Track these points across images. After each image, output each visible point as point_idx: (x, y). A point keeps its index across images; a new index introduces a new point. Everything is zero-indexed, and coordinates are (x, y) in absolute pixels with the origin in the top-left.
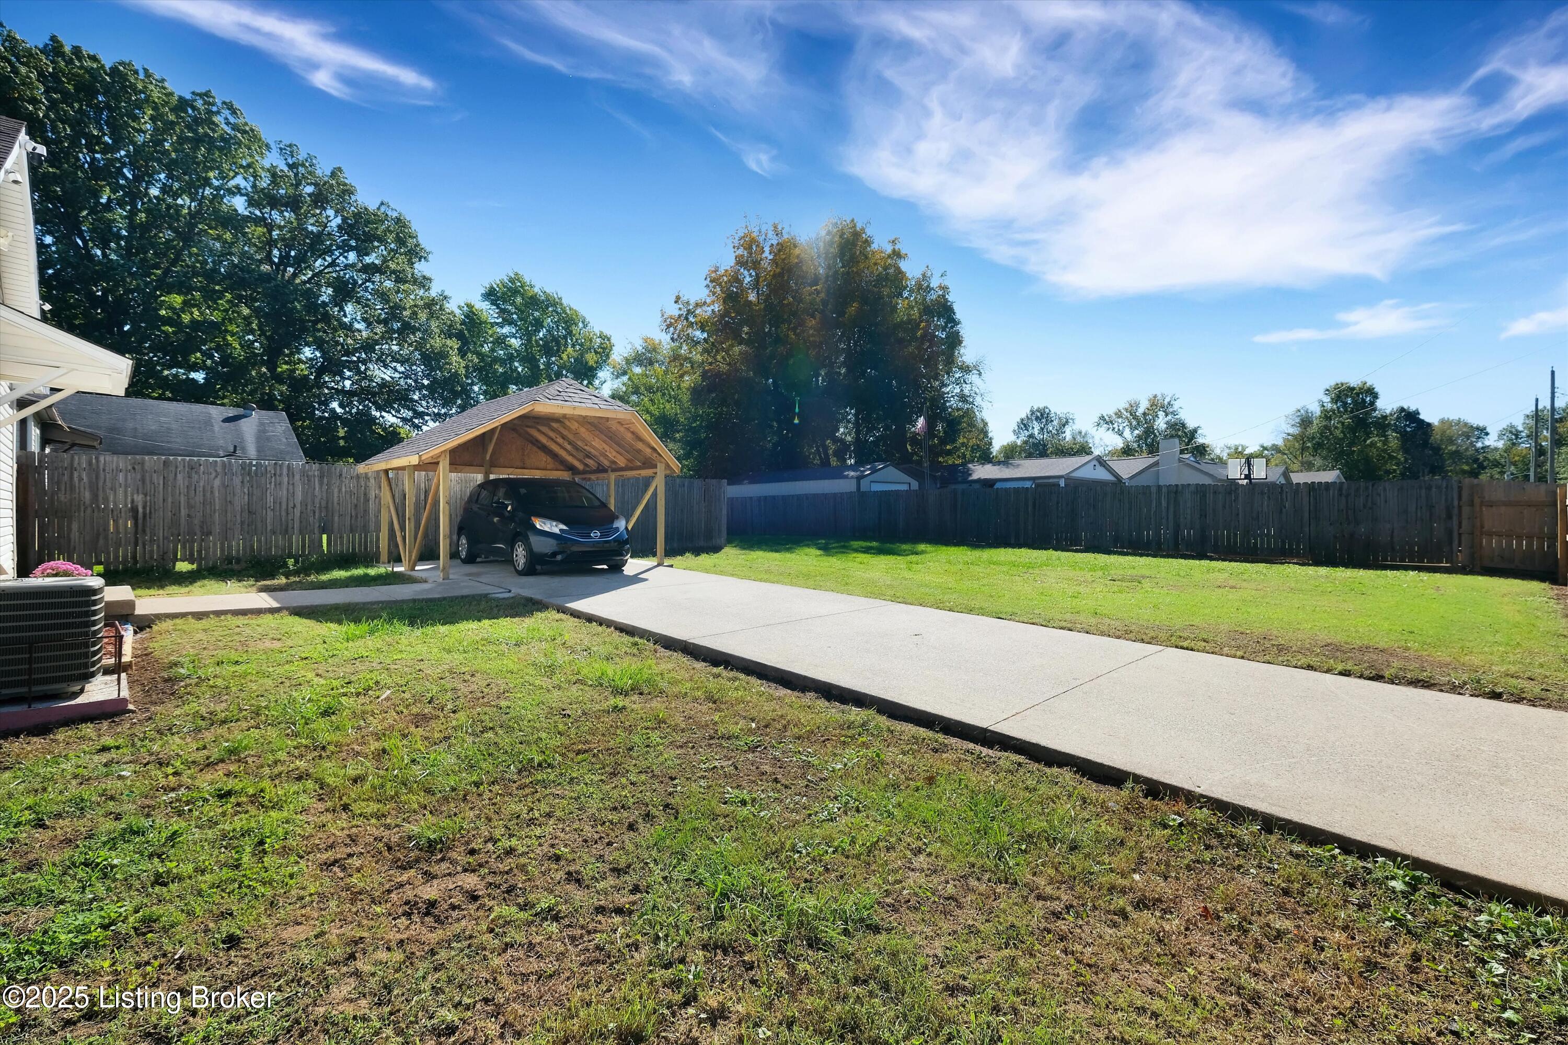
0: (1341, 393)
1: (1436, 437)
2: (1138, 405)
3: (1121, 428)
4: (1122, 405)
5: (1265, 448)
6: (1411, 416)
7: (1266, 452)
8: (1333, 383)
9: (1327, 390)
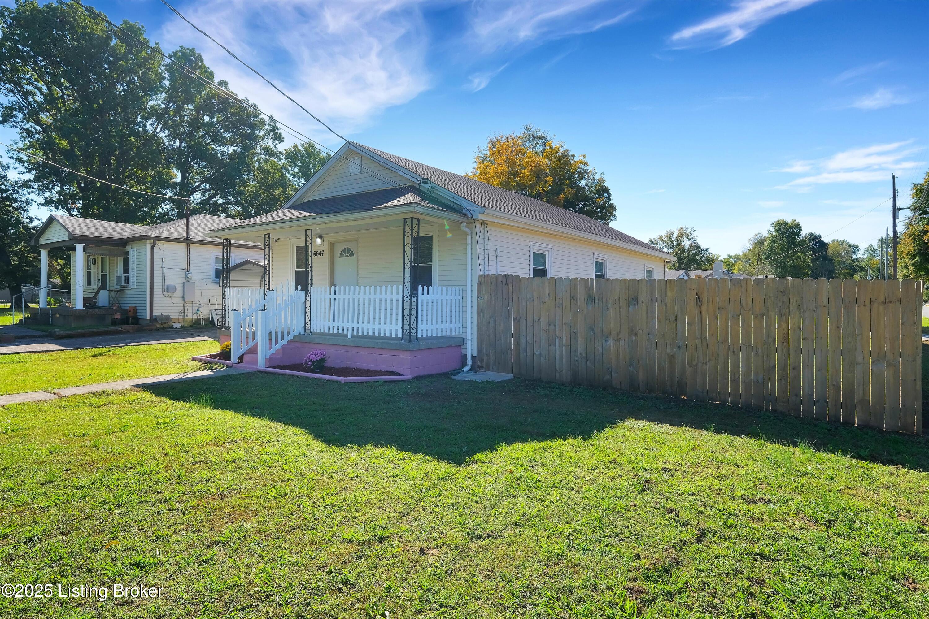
0: (781, 226)
1: (830, 252)
2: (673, 233)
3: (661, 247)
4: (663, 233)
5: (731, 257)
6: (816, 238)
7: (731, 259)
8: (776, 220)
9: (773, 224)
